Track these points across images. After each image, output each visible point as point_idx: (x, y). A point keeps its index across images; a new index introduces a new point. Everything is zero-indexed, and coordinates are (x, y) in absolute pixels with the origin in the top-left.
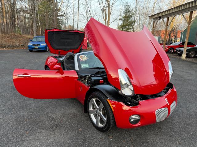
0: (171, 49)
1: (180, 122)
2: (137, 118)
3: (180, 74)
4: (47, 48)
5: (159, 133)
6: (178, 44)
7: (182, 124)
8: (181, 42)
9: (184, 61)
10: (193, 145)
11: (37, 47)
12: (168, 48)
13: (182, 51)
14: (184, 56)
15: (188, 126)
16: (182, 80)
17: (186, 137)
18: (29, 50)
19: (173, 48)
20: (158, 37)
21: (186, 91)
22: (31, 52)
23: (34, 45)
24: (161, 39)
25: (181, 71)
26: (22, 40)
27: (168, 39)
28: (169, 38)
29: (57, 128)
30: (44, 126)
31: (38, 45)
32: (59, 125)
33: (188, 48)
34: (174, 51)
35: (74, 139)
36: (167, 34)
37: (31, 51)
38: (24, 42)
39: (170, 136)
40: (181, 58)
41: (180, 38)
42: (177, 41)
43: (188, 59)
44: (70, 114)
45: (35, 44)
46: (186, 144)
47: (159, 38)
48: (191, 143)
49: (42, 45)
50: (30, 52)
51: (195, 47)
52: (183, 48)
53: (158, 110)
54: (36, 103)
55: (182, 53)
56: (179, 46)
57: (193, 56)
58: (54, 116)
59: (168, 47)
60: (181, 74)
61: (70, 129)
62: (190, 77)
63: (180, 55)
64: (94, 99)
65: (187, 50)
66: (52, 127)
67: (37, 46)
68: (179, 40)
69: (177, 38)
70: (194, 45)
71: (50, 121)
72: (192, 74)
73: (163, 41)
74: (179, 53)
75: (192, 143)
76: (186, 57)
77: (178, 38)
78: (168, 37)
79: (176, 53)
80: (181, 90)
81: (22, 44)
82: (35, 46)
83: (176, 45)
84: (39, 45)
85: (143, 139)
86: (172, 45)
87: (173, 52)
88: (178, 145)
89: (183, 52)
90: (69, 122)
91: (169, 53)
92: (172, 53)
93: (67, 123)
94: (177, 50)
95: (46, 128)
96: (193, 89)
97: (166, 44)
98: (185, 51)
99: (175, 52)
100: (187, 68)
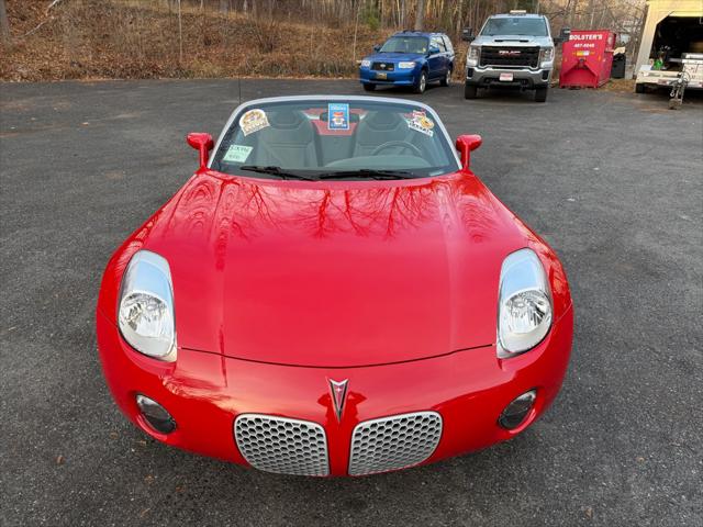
4: (419, 79)
11: (384, 74)
23: (376, 66)
31: (388, 66)
37: (370, 88)
45: (380, 64)
53: (252, 418)
84: (392, 65)
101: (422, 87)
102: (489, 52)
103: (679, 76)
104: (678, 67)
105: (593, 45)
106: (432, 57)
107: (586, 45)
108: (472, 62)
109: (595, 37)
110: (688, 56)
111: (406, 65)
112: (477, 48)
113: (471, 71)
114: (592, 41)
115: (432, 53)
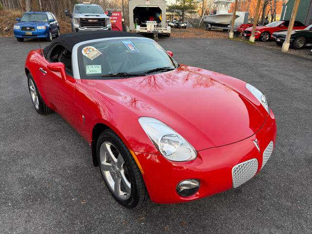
0: (266, 33)
1: (277, 177)
2: (194, 184)
3: (279, 79)
4: (49, 35)
5: (237, 204)
6: (277, 25)
7: (281, 181)
8: (281, 20)
9: (285, 54)
10: (302, 228)
11: (30, 33)
12: (260, 32)
13: (284, 37)
14: (286, 46)
15: (293, 185)
16: (282, 90)
17: (288, 209)
18: (16, 39)
19: (269, 31)
20: (244, 13)
21: (289, 112)
22: (20, 43)
23: (23, 28)
24: (249, 17)
25: (280, 73)
26: (5, 20)
27: (261, 16)
28: (263, 15)
29: (37, 200)
30: (11, 197)
31: (31, 28)
32: (43, 194)
33: (293, 32)
34: (270, 37)
35: (67, 226)
36: (261, 7)
37: (21, 40)
38: (10, 23)
39: (258, 210)
40: (280, 50)
41: (280, 15)
42: (275, 20)
43: (293, 52)
44: (69, 168)
45: (26, 27)
46: (288, 228)
47: (246, 14)
48: (298, 223)
49: (39, 28)
50: (19, 41)
51: (305, 29)
52: (286, 32)
53: (237, 166)
54: (5, 146)
55: (283, 41)
56: (279, 28)
57: (301, 45)
58: (35, 173)
59: (260, 30)
60: (282, 79)
61: (62, 203)
62: (296, 83)
63: (280, 44)
64: (106, 144)
65: (292, 35)
66: (26, 198)
67: (30, 30)
68: (278, 17)
69: (275, 14)
70: (304, 25)
71: (26, 186)
72: (299, 79)
73: (252, 19)
74: (278, 40)
75: (300, 224)
76: (290, 47)
77: (277, 15)
78: (261, 13)
79: (273, 40)
80: (281, 110)
81: (6, 28)
82: (27, 30)
83: (273, 26)
84: (34, 28)
85: (206, 219)
86: (267, 26)
87: (267, 39)
88: (273, 231)
89: (286, 39)
90: (63, 187)
91: (262, 41)
92: (267, 41)
93: (60, 187)
94: (275, 35)
95: (14, 202)
96: (302, 108)
97: (257, 26)
98: (289, 37)
99: (271, 40)
100: (290, 68)
101: (51, 38)
102: (84, 20)
103: (146, 29)
104: (145, 26)
105: (116, 18)
106: (51, 23)
107: (114, 18)
108: (77, 25)
109: (116, 14)
110: (147, 22)
111: (41, 28)
112: (77, 19)
113: (77, 30)
114: (116, 16)
115: (51, 22)
